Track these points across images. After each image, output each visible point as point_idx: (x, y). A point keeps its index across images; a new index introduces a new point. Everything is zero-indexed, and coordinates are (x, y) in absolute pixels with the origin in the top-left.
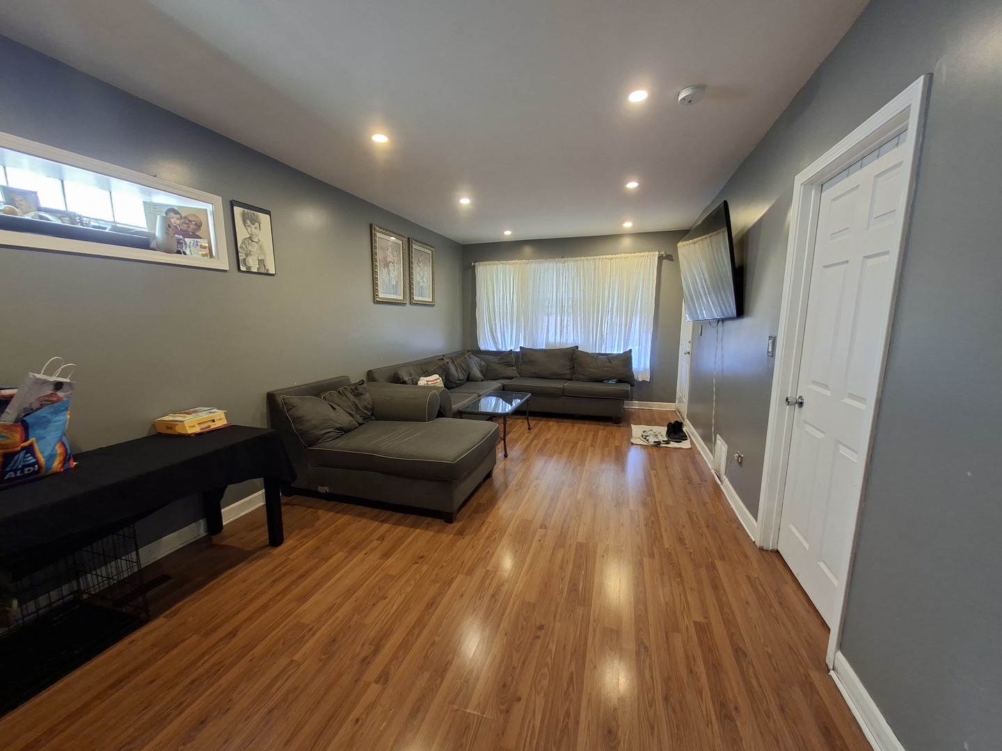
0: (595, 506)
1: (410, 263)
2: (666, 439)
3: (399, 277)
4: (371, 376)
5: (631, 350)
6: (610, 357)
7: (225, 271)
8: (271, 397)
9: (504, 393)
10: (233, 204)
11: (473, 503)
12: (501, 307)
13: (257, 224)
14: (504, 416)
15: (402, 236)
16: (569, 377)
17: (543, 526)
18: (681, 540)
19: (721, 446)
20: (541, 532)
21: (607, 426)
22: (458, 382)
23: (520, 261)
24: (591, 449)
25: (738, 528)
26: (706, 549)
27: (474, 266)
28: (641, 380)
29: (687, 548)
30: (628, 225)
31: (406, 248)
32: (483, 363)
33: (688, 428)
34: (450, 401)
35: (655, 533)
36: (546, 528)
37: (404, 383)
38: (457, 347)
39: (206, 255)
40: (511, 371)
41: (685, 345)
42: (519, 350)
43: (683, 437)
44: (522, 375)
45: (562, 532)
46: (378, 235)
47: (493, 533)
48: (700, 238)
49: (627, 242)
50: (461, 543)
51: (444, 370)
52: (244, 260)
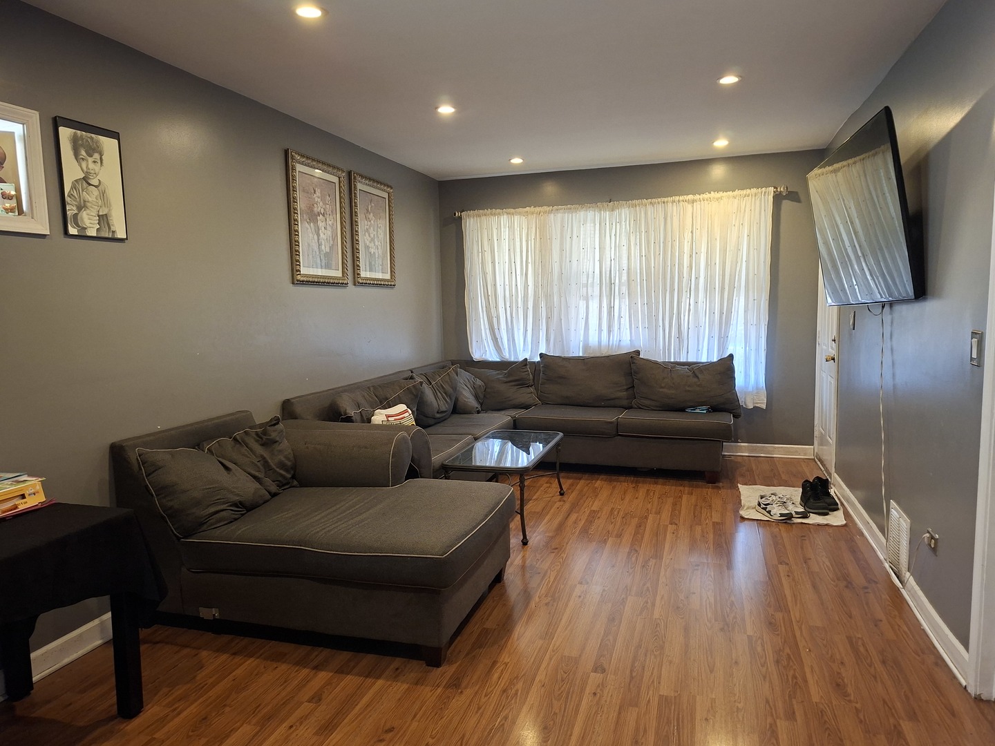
0: (686, 629)
1: (353, 214)
2: (801, 509)
3: (334, 238)
4: (288, 409)
5: (731, 356)
6: (695, 369)
7: (44, 236)
8: (117, 453)
9: (517, 433)
10: (56, 123)
11: (474, 628)
12: (507, 287)
13: (96, 156)
14: (521, 473)
15: (338, 169)
16: (625, 403)
17: (599, 668)
18: (839, 687)
19: (898, 518)
20: (595, 678)
21: (697, 487)
22: (438, 416)
23: (538, 209)
24: (671, 528)
25: (936, 664)
26: (885, 702)
27: (460, 218)
28: (751, 406)
29: (850, 701)
30: (721, 143)
31: (345, 188)
32: (479, 382)
33: (839, 489)
34: (429, 449)
35: (794, 677)
36: (604, 671)
37: (349, 419)
38: (433, 354)
39: (12, 210)
40: (527, 395)
41: (825, 346)
42: (538, 359)
43: (830, 506)
44: (545, 402)
45: (632, 678)
46: (299, 167)
47: (512, 683)
48: (845, 163)
49: (718, 172)
50: (459, 702)
51: (416, 396)
52: (75, 216)
